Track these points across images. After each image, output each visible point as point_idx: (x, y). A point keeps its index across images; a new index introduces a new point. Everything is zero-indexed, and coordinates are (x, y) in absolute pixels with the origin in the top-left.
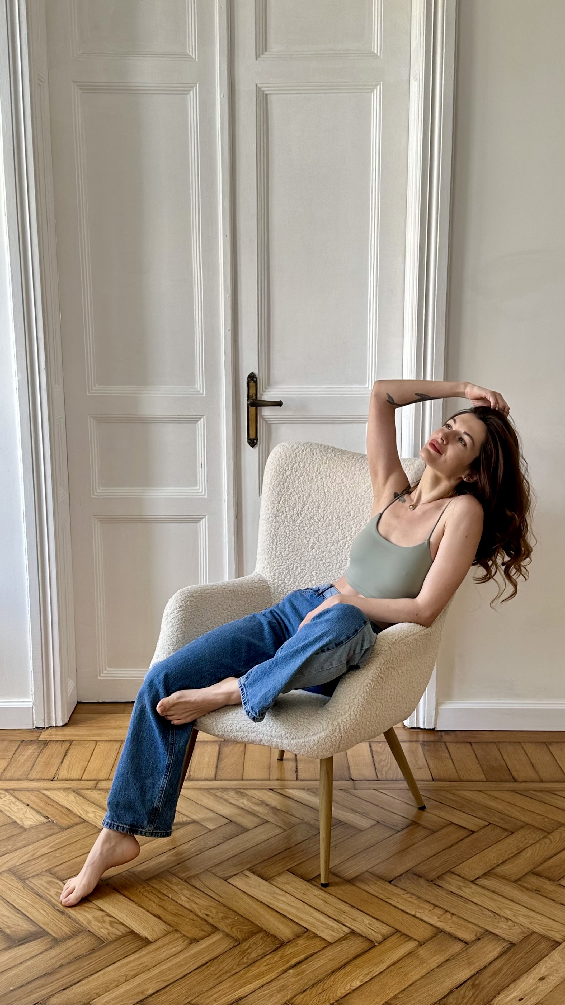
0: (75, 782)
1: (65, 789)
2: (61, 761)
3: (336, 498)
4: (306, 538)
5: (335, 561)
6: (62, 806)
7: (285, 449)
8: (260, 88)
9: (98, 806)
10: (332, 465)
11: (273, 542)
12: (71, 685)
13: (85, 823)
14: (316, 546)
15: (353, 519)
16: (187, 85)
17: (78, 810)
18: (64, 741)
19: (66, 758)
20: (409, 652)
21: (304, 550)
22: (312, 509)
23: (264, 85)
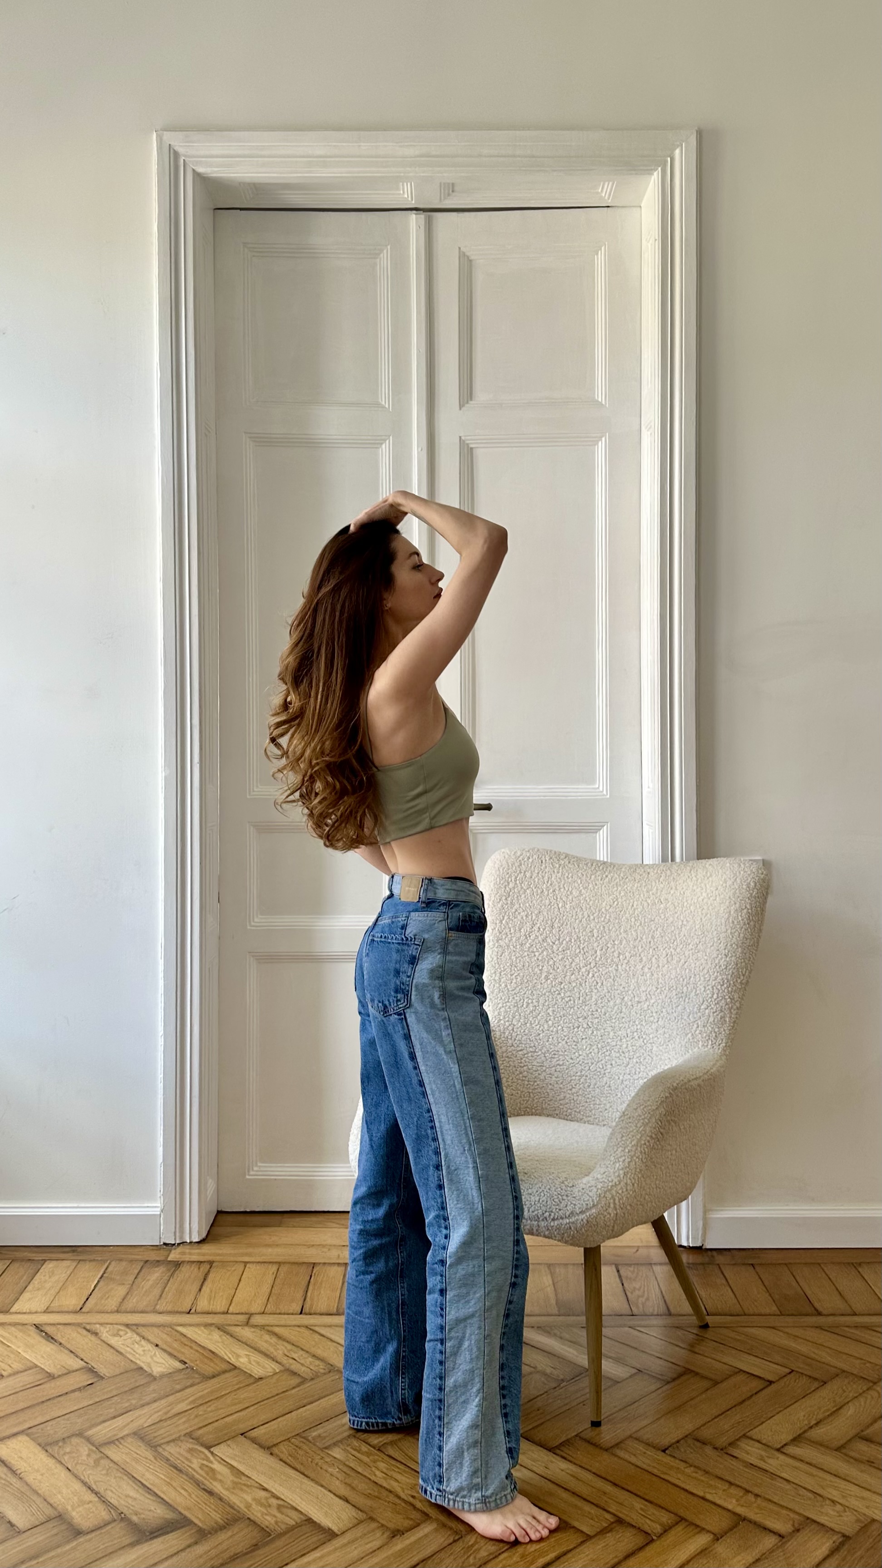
0: (219, 1315)
1: (206, 1325)
2: (199, 1288)
3: (574, 915)
4: (538, 966)
5: (577, 994)
6: (204, 1347)
7: (507, 856)
8: (464, 441)
9: (252, 1347)
10: (567, 874)
11: (495, 972)
12: (211, 1185)
13: (236, 1371)
14: (551, 976)
15: (597, 940)
16: (379, 438)
17: (226, 1353)
18: (201, 1262)
19: (206, 1283)
20: (692, 1101)
21: (535, 981)
22: (544, 929)
23: (469, 438)
